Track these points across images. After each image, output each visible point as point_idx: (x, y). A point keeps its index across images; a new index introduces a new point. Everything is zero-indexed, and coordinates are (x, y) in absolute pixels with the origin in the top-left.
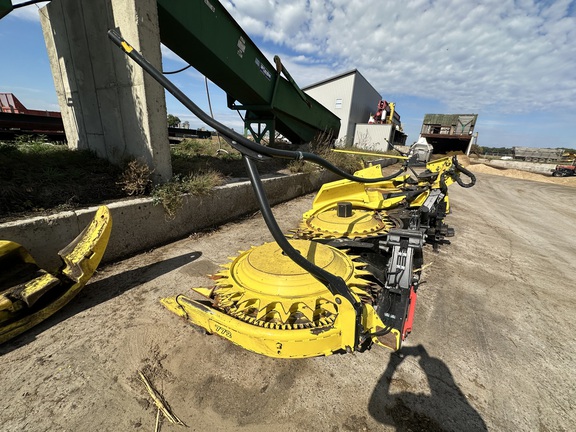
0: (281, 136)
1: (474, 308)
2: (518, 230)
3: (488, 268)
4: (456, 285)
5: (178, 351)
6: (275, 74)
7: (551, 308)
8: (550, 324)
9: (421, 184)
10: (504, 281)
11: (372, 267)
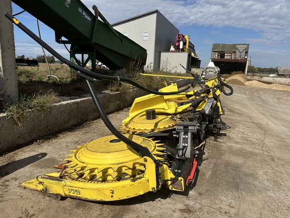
0: (100, 63)
1: (235, 171)
2: (272, 124)
3: (248, 148)
4: (226, 159)
5: (42, 211)
6: (94, 18)
7: (280, 167)
8: (278, 174)
9: (202, 95)
10: (256, 155)
11: (169, 149)
